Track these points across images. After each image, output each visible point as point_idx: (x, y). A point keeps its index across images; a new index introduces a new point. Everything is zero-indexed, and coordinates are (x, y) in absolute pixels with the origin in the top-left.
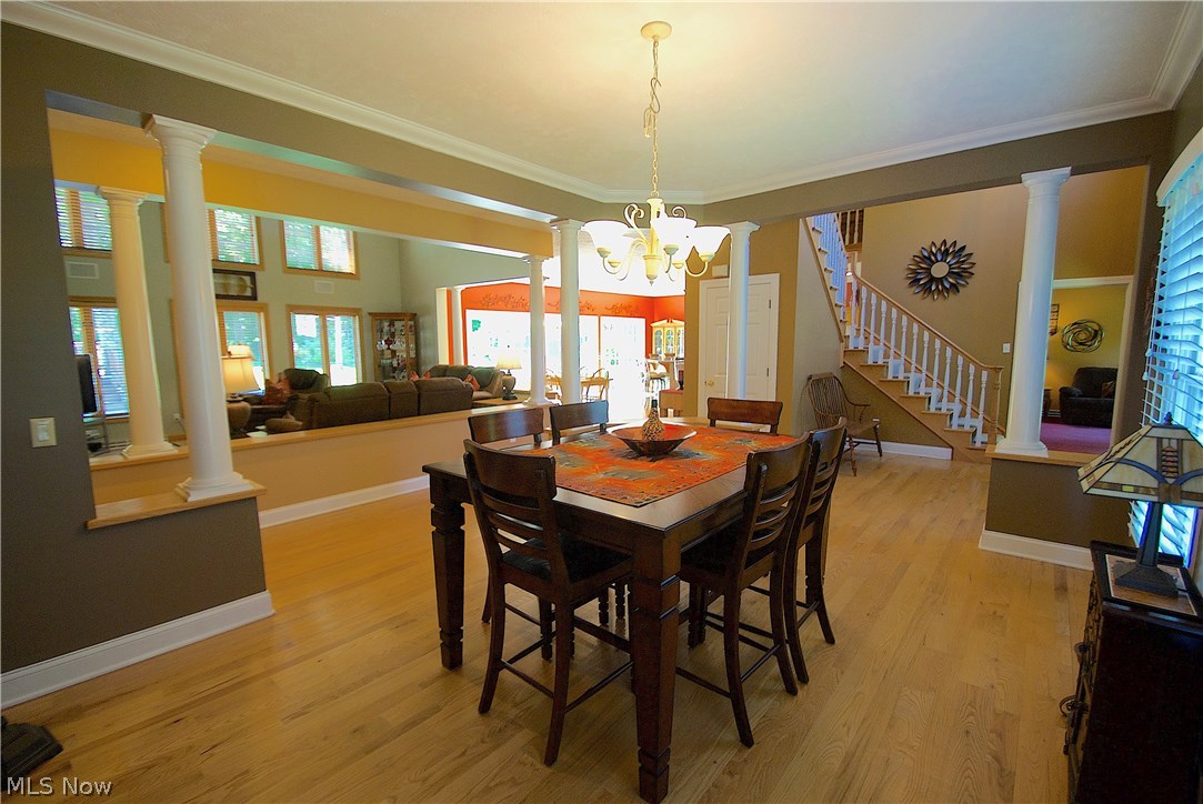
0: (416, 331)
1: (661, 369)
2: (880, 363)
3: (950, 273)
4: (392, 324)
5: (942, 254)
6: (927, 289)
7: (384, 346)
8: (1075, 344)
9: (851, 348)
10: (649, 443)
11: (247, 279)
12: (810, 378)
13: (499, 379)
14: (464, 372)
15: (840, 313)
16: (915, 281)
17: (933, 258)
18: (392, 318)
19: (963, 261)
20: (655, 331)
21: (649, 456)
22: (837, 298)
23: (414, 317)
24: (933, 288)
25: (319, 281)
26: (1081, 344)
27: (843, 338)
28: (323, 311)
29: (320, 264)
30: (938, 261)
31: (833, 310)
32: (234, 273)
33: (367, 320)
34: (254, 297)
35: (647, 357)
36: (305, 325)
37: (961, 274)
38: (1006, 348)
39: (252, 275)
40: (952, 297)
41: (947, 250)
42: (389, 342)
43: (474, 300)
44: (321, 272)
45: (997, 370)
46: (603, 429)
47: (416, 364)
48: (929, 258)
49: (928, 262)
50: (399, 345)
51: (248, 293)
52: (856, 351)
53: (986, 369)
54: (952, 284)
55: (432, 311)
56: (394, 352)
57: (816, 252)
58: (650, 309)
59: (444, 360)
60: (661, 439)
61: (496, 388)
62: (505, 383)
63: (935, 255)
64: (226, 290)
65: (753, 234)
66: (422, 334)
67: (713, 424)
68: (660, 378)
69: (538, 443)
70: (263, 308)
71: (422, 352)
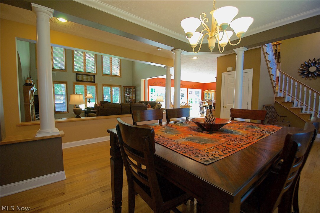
0: (135, 92)
1: (207, 104)
2: (290, 101)
3: (317, 70)
4: (129, 89)
5: (314, 64)
6: (307, 76)
7: (127, 95)
9: (278, 96)
10: (208, 125)
11: (93, 77)
12: (264, 106)
13: (157, 105)
14: (148, 102)
15: (274, 84)
16: (303, 73)
17: (310, 65)
18: (130, 88)
20: (204, 93)
21: (208, 131)
22: (274, 78)
23: (135, 87)
24: (310, 75)
25: (111, 78)
27: (275, 93)
28: (111, 86)
29: (111, 73)
30: (312, 66)
31: (272, 83)
32: (89, 75)
33: (123, 88)
34: (94, 82)
35: (202, 100)
36: (107, 89)
39: (94, 76)
40: (318, 79)
41: (315, 62)
42: (128, 94)
43: (151, 83)
44: (111, 75)
46: (187, 119)
47: (135, 101)
49: (308, 66)
50: (131, 96)
51: (93, 81)
52: (280, 97)
54: (318, 74)
55: (140, 86)
56: (129, 97)
57: (267, 61)
58: (203, 87)
59: (142, 99)
60: (214, 123)
61: (156, 107)
62: (158, 106)
64: (87, 80)
65: (245, 52)
66: (137, 92)
67: (233, 119)
68: (206, 107)
69: (160, 123)
70: (96, 85)
71: (137, 97)
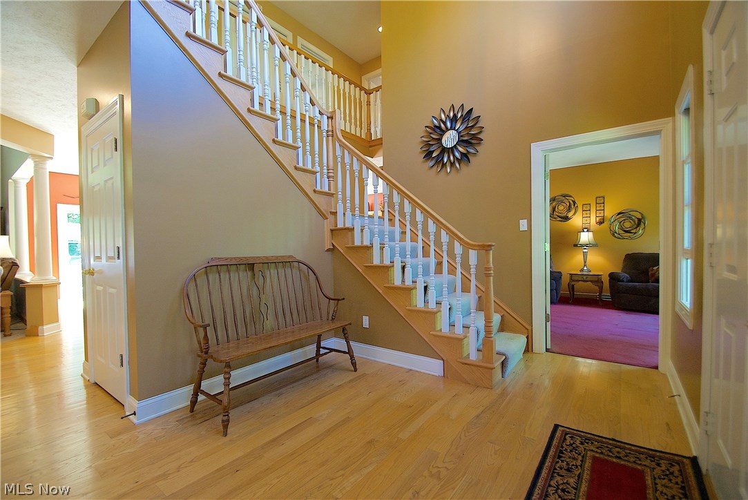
3: (460, 142)
5: (451, 121)
6: (439, 161)
8: (621, 232)
9: (340, 225)
16: (428, 155)
17: (442, 125)
19: (472, 126)
24: (445, 160)
26: (626, 232)
27: (327, 214)
30: (448, 129)
37: (470, 140)
38: (523, 225)
40: (465, 170)
41: (455, 116)
45: (487, 248)
48: (439, 128)
49: (438, 131)
52: (343, 229)
53: (473, 247)
54: (462, 154)
63: (445, 123)
